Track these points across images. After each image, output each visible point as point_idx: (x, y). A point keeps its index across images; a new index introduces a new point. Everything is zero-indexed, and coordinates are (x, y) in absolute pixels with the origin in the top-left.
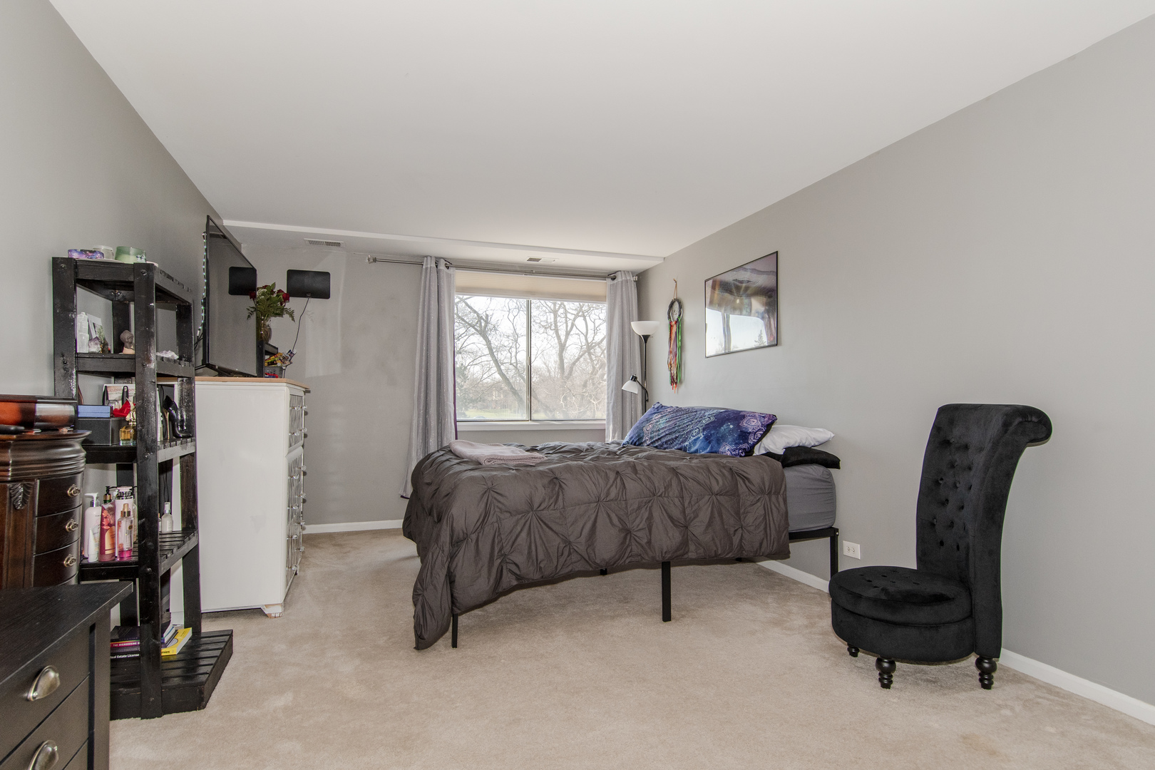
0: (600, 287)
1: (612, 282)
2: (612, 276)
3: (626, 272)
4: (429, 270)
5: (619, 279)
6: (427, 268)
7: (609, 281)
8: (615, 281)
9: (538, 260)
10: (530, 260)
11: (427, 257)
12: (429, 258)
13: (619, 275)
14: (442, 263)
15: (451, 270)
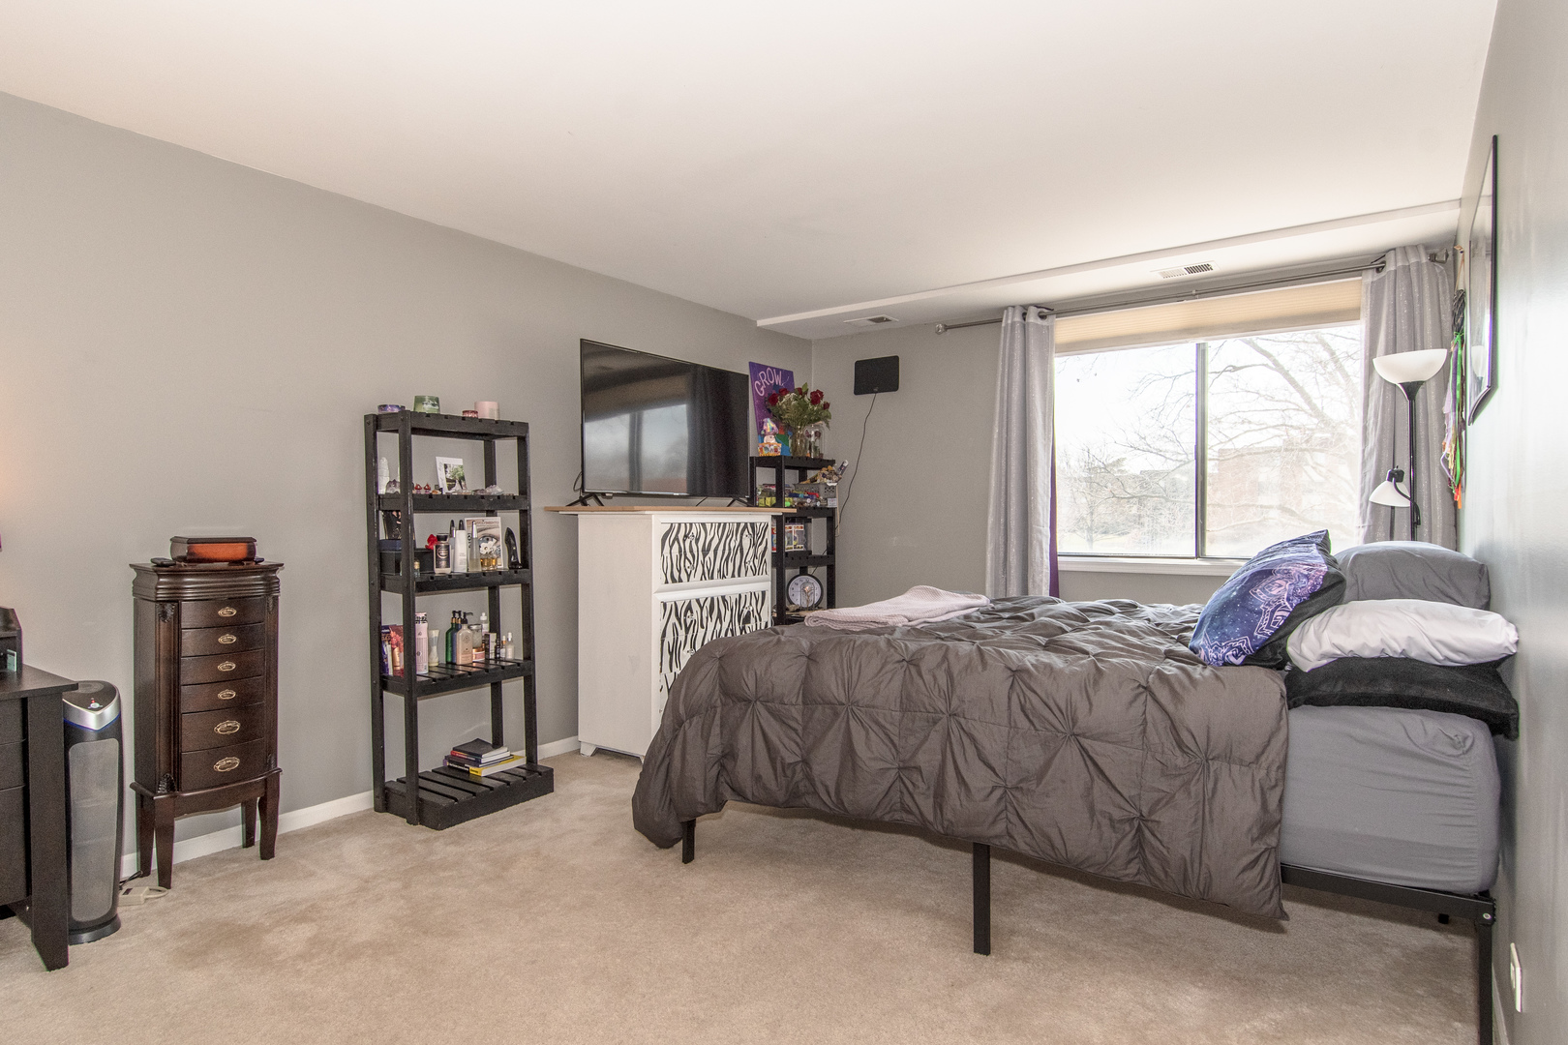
0: (1350, 291)
1: (1377, 277)
2: (1377, 262)
3: (1404, 249)
4: (1009, 328)
5: (1390, 267)
6: (1007, 325)
7: (1369, 277)
8: (1383, 274)
9: (1207, 267)
10: (1191, 270)
11: (1006, 308)
12: (1010, 309)
13: (1390, 258)
14: (1033, 312)
15: (1051, 320)
